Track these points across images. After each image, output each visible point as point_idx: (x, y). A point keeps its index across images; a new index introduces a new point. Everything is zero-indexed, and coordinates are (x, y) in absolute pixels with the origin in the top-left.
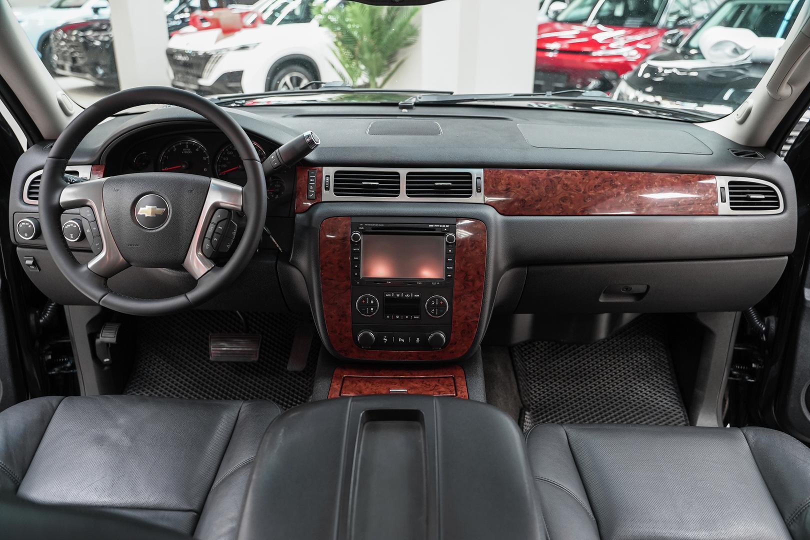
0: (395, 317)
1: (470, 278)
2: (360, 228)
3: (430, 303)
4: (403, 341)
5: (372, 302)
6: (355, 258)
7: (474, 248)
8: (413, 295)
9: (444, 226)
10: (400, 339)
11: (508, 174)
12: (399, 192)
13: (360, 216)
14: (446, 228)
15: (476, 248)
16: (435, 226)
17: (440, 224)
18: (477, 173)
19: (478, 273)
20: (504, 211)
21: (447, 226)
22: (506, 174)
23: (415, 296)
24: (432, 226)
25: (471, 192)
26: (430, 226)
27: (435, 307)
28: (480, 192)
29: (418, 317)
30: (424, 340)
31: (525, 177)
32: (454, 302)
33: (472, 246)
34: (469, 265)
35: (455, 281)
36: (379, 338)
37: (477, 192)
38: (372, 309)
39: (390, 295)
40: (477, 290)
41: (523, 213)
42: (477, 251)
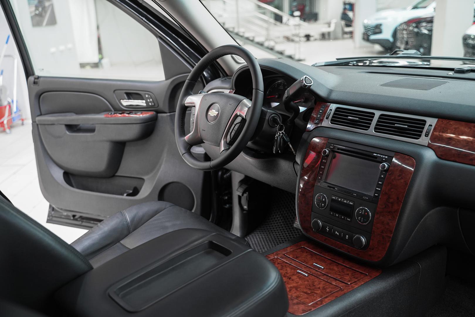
0: (335, 215)
1: (391, 201)
2: (331, 147)
3: (359, 211)
4: (338, 234)
5: (324, 200)
6: (322, 167)
7: (400, 177)
8: (349, 202)
9: (384, 157)
10: (336, 232)
11: (456, 125)
12: (369, 127)
13: (333, 139)
14: (385, 158)
15: (402, 178)
16: (378, 155)
17: (381, 155)
18: (431, 122)
19: (398, 198)
20: (441, 155)
21: (386, 157)
22: (454, 126)
23: (350, 203)
24: (376, 155)
25: (420, 136)
26: (374, 154)
27: (361, 215)
28: (427, 136)
29: (349, 220)
30: (351, 237)
31: (470, 130)
32: (376, 216)
33: (399, 176)
34: (392, 190)
35: (379, 199)
36: (324, 227)
37: (425, 136)
38: (323, 205)
39: (335, 198)
40: (394, 212)
41: (457, 160)
42: (402, 181)
